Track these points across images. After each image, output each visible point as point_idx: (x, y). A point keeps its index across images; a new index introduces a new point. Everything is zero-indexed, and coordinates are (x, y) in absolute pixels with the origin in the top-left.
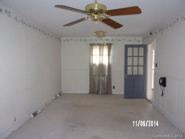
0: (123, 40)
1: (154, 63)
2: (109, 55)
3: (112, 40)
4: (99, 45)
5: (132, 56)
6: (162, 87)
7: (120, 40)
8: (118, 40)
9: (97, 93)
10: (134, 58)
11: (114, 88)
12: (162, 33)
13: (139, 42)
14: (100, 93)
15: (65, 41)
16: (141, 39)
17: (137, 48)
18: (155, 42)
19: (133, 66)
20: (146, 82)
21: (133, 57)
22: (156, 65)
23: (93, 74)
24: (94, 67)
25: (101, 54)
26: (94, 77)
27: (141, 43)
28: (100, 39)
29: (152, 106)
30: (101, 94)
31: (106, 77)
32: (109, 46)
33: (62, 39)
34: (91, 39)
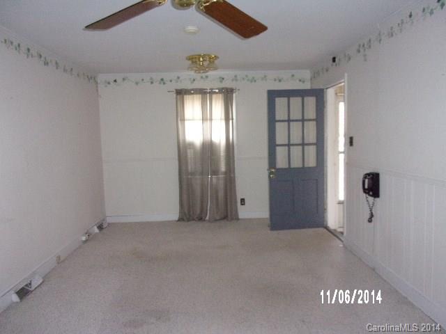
0: (262, 79)
1: (345, 136)
2: (227, 119)
3: (233, 80)
4: (200, 93)
5: (286, 119)
6: (371, 199)
7: (253, 78)
8: (248, 80)
9: (201, 219)
10: (291, 123)
11: (244, 204)
12: (365, 56)
13: (304, 82)
14: (207, 218)
15: (109, 83)
16: (307, 74)
17: (299, 99)
18: (346, 82)
19: (289, 145)
20: (323, 185)
21: (289, 121)
22: (351, 141)
23: (187, 169)
24: (189, 151)
25: (206, 118)
26: (190, 177)
27: (307, 86)
28: (202, 77)
29: (341, 246)
30: (209, 221)
31: (223, 176)
32: (228, 94)
33: (101, 78)
34: (178, 78)
